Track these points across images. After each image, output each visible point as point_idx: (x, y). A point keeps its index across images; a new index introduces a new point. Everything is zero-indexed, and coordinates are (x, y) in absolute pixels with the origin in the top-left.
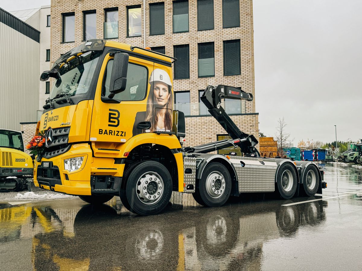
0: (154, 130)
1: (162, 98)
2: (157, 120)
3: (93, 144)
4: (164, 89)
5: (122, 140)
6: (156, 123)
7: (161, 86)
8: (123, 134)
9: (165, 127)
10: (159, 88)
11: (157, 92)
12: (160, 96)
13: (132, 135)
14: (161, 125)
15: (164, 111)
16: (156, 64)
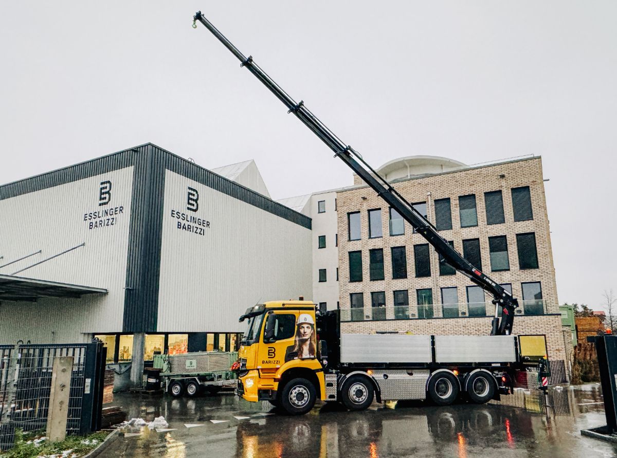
0: (300, 357)
1: (306, 333)
2: (303, 350)
3: (260, 371)
4: (307, 327)
5: (278, 366)
6: (302, 352)
7: (305, 326)
8: (278, 362)
9: (309, 354)
10: (303, 327)
11: (302, 331)
12: (305, 333)
13: (284, 362)
14: (306, 353)
15: (308, 343)
16: (301, 311)
